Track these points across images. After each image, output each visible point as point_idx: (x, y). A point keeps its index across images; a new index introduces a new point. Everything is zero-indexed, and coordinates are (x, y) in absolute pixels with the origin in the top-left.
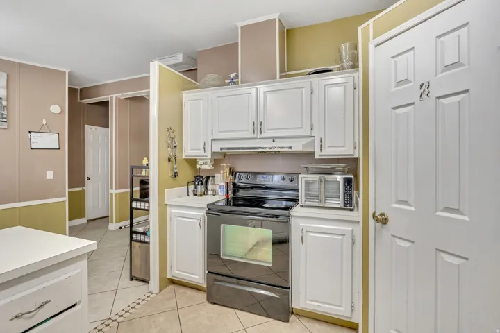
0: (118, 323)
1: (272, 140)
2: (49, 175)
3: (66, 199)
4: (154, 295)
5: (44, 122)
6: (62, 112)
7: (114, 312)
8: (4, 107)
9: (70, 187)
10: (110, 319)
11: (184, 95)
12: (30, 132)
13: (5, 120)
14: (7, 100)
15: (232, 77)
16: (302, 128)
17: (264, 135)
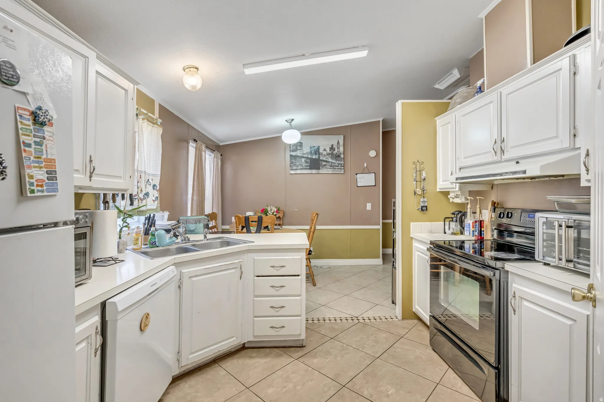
0: (359, 322)
1: (514, 162)
2: (369, 206)
3: (380, 227)
4: (397, 320)
5: (365, 165)
6: (378, 154)
7: (362, 316)
8: (342, 159)
9: (383, 219)
10: (357, 317)
11: (438, 122)
12: (356, 174)
13: (343, 168)
14: (344, 154)
15: (478, 85)
16: (557, 137)
17: (506, 156)
